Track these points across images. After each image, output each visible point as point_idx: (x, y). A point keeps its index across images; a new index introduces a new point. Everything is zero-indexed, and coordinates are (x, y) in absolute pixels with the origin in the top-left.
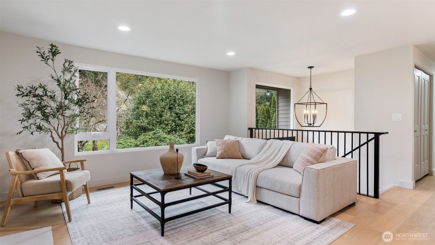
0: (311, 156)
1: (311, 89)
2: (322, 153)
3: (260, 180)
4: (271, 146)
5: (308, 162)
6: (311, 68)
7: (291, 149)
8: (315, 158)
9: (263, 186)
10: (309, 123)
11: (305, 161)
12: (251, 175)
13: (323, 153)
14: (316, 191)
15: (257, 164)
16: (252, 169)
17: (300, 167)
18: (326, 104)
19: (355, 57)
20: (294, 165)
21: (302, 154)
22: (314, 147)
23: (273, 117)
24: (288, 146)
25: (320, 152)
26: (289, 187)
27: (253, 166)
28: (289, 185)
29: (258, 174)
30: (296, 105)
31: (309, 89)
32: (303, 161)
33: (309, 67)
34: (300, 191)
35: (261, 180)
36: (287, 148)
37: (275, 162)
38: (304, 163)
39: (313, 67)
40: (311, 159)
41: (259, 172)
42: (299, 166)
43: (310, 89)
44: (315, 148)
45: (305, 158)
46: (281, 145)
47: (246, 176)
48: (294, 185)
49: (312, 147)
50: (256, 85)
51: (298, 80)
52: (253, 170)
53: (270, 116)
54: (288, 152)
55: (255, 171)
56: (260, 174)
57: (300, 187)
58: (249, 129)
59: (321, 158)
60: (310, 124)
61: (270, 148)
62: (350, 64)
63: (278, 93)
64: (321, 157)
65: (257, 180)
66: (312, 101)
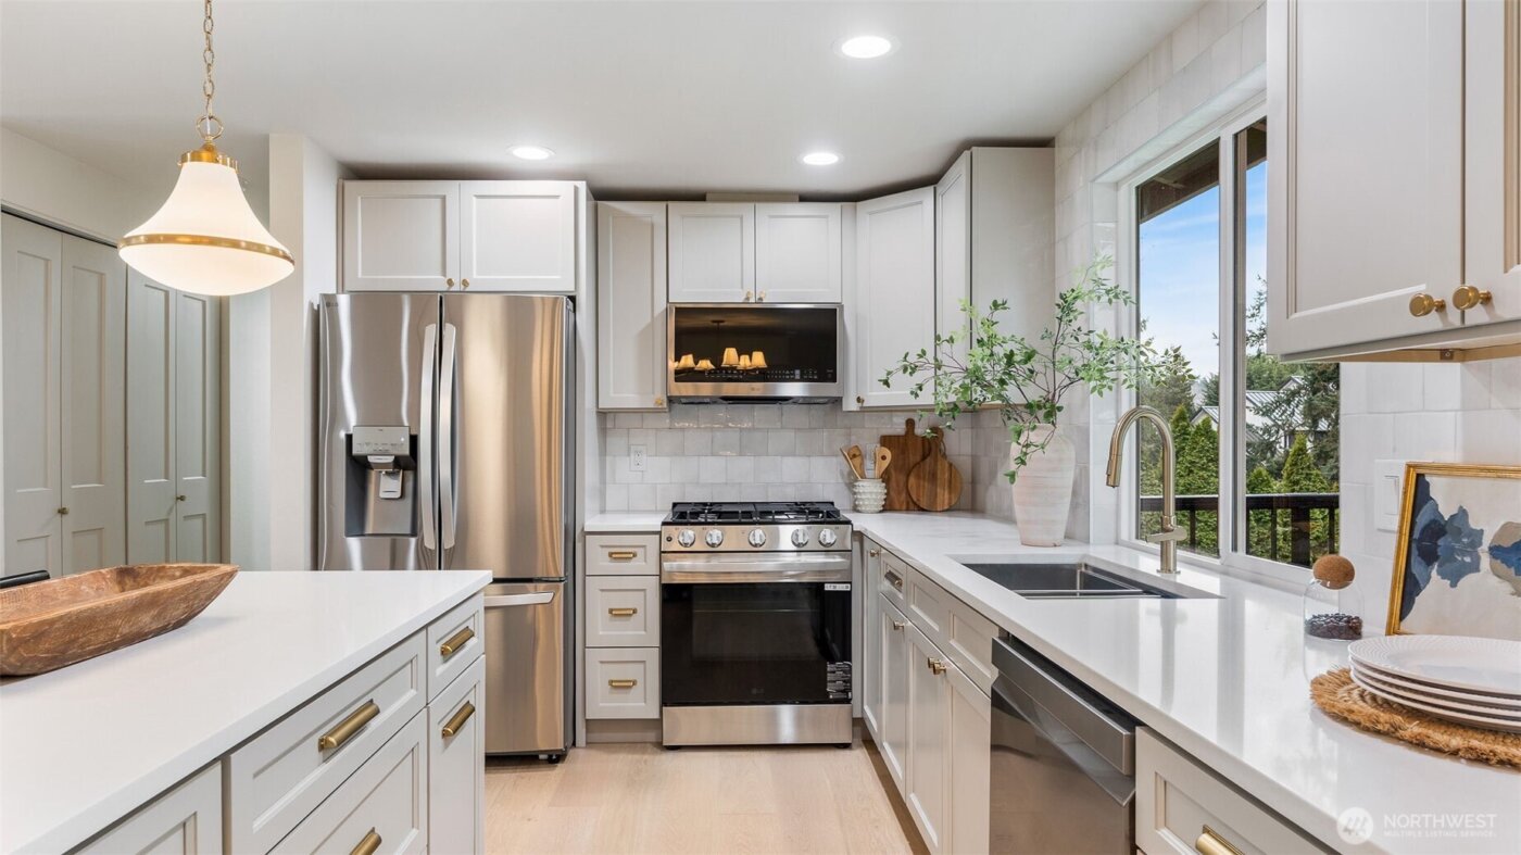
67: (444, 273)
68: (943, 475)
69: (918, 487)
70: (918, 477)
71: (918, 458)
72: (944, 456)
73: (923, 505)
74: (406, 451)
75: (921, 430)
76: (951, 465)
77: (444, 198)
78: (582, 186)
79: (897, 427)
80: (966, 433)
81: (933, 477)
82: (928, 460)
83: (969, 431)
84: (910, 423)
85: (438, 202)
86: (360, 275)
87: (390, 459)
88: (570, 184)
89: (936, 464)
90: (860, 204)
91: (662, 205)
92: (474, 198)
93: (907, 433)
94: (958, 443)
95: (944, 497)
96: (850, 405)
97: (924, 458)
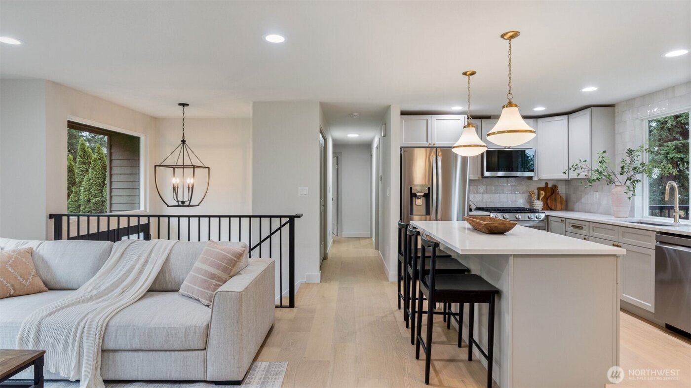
0: (218, 267)
1: (184, 142)
2: (235, 259)
3: (114, 334)
4: (125, 255)
5: (213, 279)
6: (184, 106)
7: (172, 256)
8: (225, 270)
9: (122, 347)
10: (180, 199)
11: (207, 277)
12: (89, 330)
13: (238, 259)
14: (237, 329)
15: (97, 299)
16: (88, 314)
17: (198, 290)
18: (208, 169)
19: (254, 103)
20: (182, 286)
21: (198, 264)
22: (221, 250)
23: (83, 181)
24: (165, 250)
25: (233, 258)
26: (185, 333)
27: (89, 306)
28: (184, 331)
29: (108, 322)
30: (157, 167)
31: (180, 142)
32: (202, 277)
33: (180, 104)
34: (207, 336)
35: (116, 337)
36: (162, 254)
37: (139, 289)
38: (206, 281)
39: (187, 105)
40: (217, 272)
41: (108, 319)
42: (196, 287)
43: (182, 141)
44: (224, 253)
45: (207, 271)
46: (149, 250)
47: (72, 334)
48: (195, 329)
49: (218, 250)
50: (69, 122)
51: (155, 122)
52: (92, 315)
53: (75, 179)
54: (167, 261)
55: (98, 317)
56: (112, 323)
57: (208, 328)
58: (51, 216)
59: (235, 268)
60: (183, 202)
61: (122, 259)
62: (247, 110)
63: (110, 140)
64: (234, 265)
65: (106, 338)
66: (187, 163)
67: (427, 141)
68: (559, 200)
69: (551, 203)
70: (550, 200)
71: (550, 194)
72: (559, 194)
73: (553, 208)
74: (427, 192)
75: (550, 186)
76: (561, 197)
77: (427, 120)
78: (466, 116)
79: (543, 185)
80: (564, 187)
81: (555, 200)
82: (553, 195)
83: (565, 186)
84: (547, 184)
85: (425, 122)
86: (403, 142)
87: (423, 194)
88: (463, 116)
89: (556, 196)
90: (538, 119)
91: (480, 120)
92: (436, 121)
93: (546, 187)
94: (562, 190)
95: (559, 206)
96: (535, 179)
97: (552, 194)
